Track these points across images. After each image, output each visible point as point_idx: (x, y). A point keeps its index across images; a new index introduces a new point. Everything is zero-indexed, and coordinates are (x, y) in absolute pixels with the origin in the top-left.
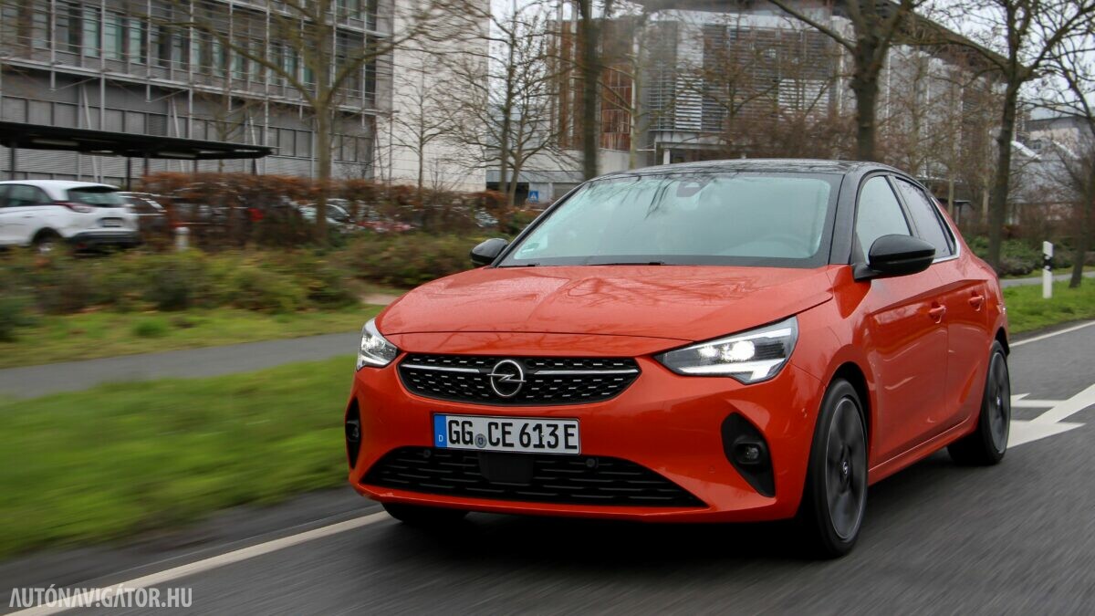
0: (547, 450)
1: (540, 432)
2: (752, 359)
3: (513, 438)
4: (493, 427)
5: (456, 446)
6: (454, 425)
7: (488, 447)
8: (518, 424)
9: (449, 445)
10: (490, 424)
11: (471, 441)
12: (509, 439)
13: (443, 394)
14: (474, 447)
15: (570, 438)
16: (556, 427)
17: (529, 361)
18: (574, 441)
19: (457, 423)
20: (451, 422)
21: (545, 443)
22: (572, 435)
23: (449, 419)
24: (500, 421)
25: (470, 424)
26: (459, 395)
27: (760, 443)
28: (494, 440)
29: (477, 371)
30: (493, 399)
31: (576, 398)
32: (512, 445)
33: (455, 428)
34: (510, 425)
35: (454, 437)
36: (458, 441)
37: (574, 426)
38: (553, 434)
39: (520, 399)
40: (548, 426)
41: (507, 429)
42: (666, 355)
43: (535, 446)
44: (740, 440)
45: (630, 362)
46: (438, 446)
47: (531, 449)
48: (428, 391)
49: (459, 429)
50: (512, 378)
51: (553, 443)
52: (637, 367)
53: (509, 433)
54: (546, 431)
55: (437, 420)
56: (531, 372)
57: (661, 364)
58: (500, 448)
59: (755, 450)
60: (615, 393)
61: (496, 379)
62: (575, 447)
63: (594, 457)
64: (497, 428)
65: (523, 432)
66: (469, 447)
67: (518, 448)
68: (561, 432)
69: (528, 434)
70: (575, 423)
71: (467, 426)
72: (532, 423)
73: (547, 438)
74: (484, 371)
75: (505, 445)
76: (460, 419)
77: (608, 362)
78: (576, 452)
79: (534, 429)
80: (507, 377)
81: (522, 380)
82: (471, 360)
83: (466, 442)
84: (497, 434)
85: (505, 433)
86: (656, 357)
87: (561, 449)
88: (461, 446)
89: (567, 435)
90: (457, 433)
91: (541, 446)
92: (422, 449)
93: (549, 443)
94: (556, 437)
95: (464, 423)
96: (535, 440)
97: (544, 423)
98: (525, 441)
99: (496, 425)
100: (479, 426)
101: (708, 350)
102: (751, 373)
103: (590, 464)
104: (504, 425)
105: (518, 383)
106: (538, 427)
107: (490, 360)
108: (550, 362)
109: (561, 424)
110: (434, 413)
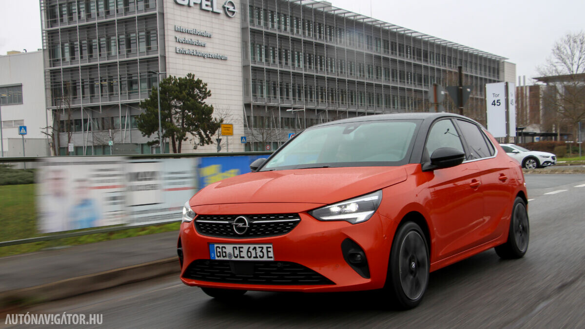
0: (259, 259)
1: (256, 251)
2: (357, 212)
3: (244, 254)
4: (235, 249)
5: (219, 258)
6: (218, 249)
7: (233, 259)
8: (246, 247)
9: (217, 258)
10: (234, 248)
11: (226, 256)
12: (242, 254)
13: (214, 234)
14: (227, 259)
15: (269, 253)
16: (262, 248)
17: (251, 217)
18: (271, 254)
19: (219, 247)
20: (217, 247)
21: (258, 256)
22: (270, 251)
23: (216, 245)
24: (238, 246)
25: (225, 248)
26: (221, 234)
27: (361, 253)
28: (236, 255)
29: (227, 222)
30: (235, 235)
31: (272, 233)
32: (243, 257)
33: (219, 250)
34: (242, 247)
35: (219, 255)
36: (220, 256)
37: (270, 247)
38: (261, 251)
39: (247, 235)
40: (259, 247)
41: (241, 249)
42: (314, 211)
43: (254, 257)
44: (352, 251)
45: (296, 215)
46: (212, 258)
47: (252, 259)
48: (207, 233)
49: (220, 250)
50: (243, 225)
51: (262, 256)
52: (300, 218)
53: (242, 251)
54: (258, 250)
55: (211, 246)
56: (251, 222)
57: (311, 216)
58: (238, 259)
59: (359, 256)
60: (289, 230)
61: (236, 225)
62: (271, 257)
63: (281, 262)
64: (236, 249)
65: (248, 251)
66: (225, 259)
67: (246, 259)
68: (265, 250)
69: (250, 252)
70: (271, 246)
71: (224, 249)
72: (252, 246)
73: (259, 254)
74: (231, 222)
75: (241, 257)
76: (221, 246)
77: (286, 216)
78: (272, 259)
79: (253, 249)
80: (241, 225)
81: (247, 226)
82: (225, 217)
83: (224, 257)
84: (237, 252)
85: (240, 252)
86: (309, 213)
87: (265, 259)
88: (222, 258)
89: (268, 252)
90: (219, 252)
91: (256, 257)
92: (206, 260)
93: (260, 255)
94: (263, 253)
95: (222, 247)
96: (254, 255)
97: (257, 246)
98: (249, 255)
99: (236, 247)
100: (229, 248)
101: (334, 208)
102: (356, 218)
103: (279, 265)
104: (240, 248)
105: (245, 228)
106: (255, 248)
107: (233, 217)
108: (260, 216)
109: (265, 246)
110: (210, 243)
